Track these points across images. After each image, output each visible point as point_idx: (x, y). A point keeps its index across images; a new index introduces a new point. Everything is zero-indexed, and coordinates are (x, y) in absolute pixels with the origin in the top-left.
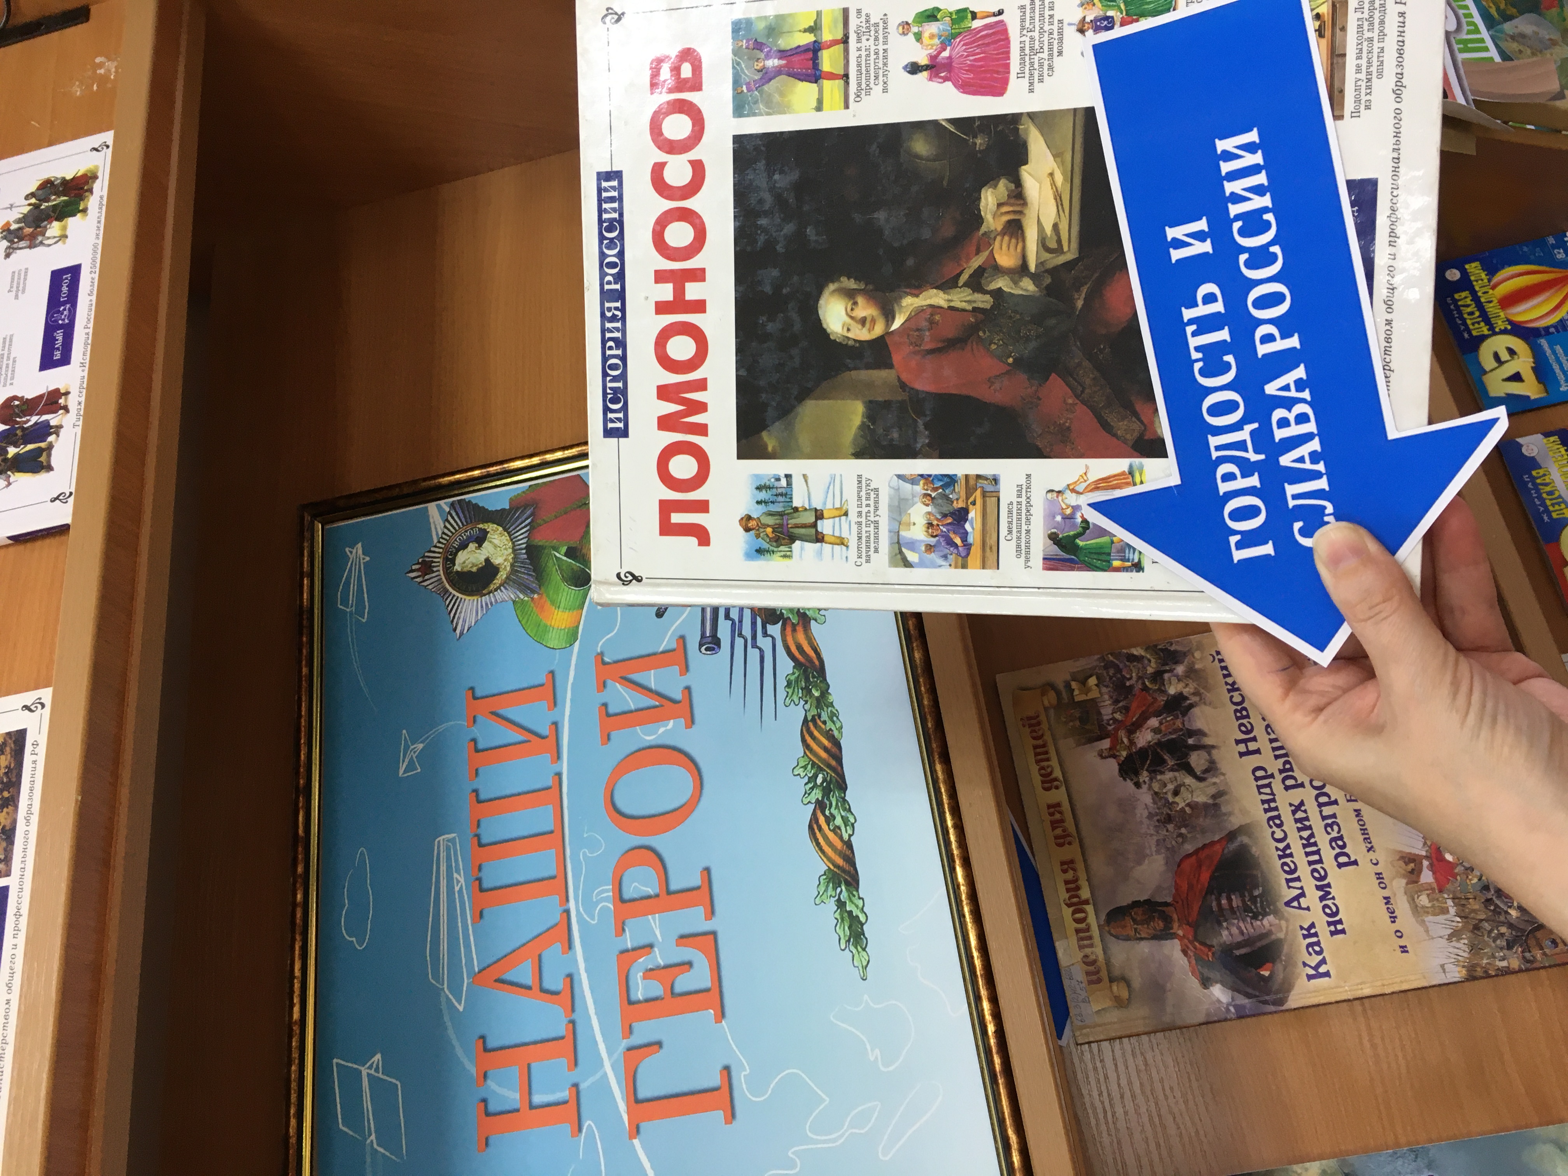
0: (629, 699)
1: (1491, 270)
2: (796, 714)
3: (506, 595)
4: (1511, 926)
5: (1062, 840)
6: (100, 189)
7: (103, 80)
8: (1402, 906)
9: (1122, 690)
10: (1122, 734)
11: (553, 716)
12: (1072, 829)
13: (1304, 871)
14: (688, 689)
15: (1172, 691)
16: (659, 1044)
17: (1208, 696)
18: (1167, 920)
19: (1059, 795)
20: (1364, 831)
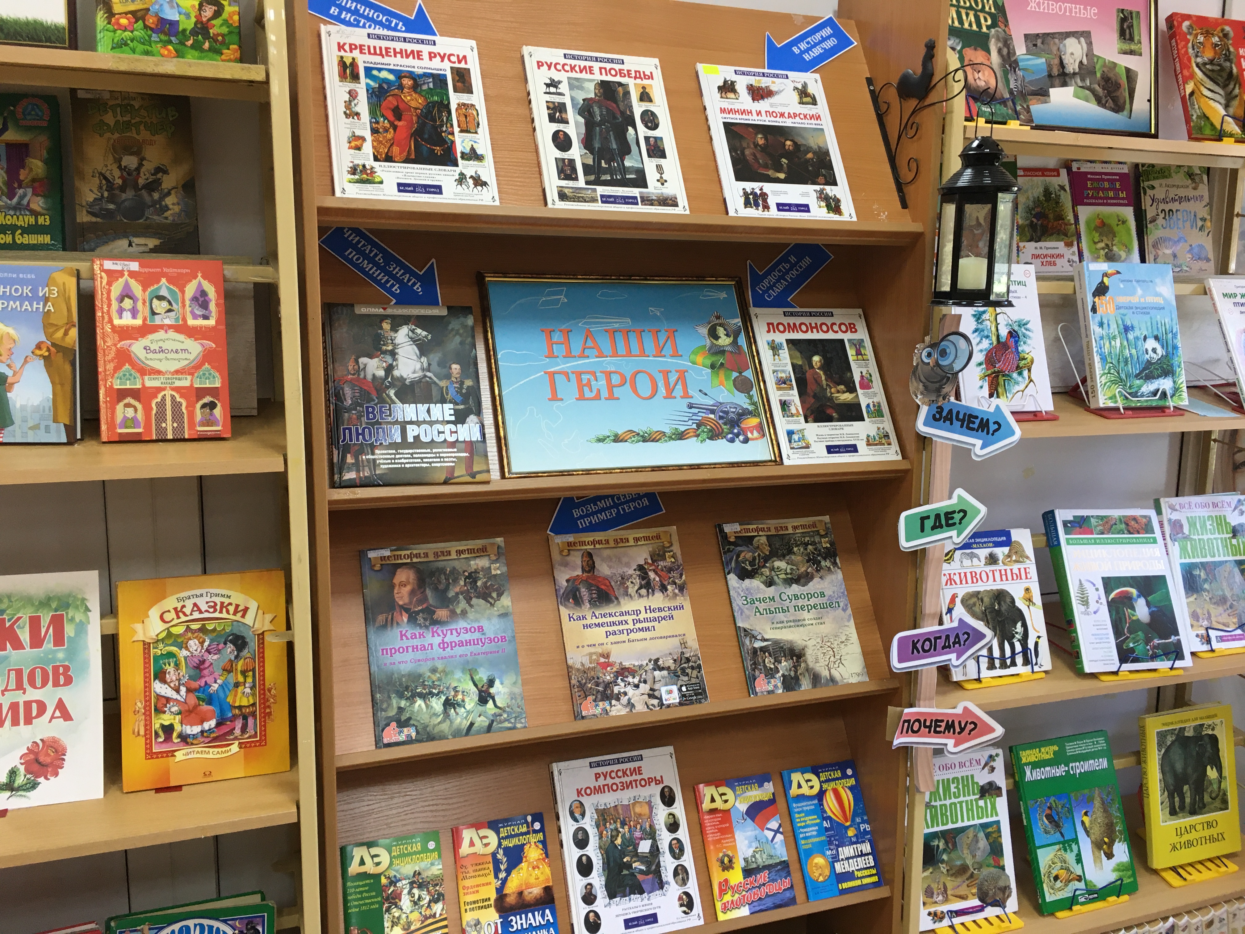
0: (673, 378)
1: (851, 788)
2: (667, 431)
3: (708, 343)
4: (585, 683)
5: (616, 541)
6: (836, 217)
7: (879, 215)
8: (592, 650)
9: (670, 570)
10: (653, 567)
11: (668, 355)
12: (620, 545)
13: (604, 620)
14: (675, 398)
15: (669, 587)
16: (569, 381)
17: (667, 599)
18: (589, 572)
19: (632, 542)
20: (618, 643)
